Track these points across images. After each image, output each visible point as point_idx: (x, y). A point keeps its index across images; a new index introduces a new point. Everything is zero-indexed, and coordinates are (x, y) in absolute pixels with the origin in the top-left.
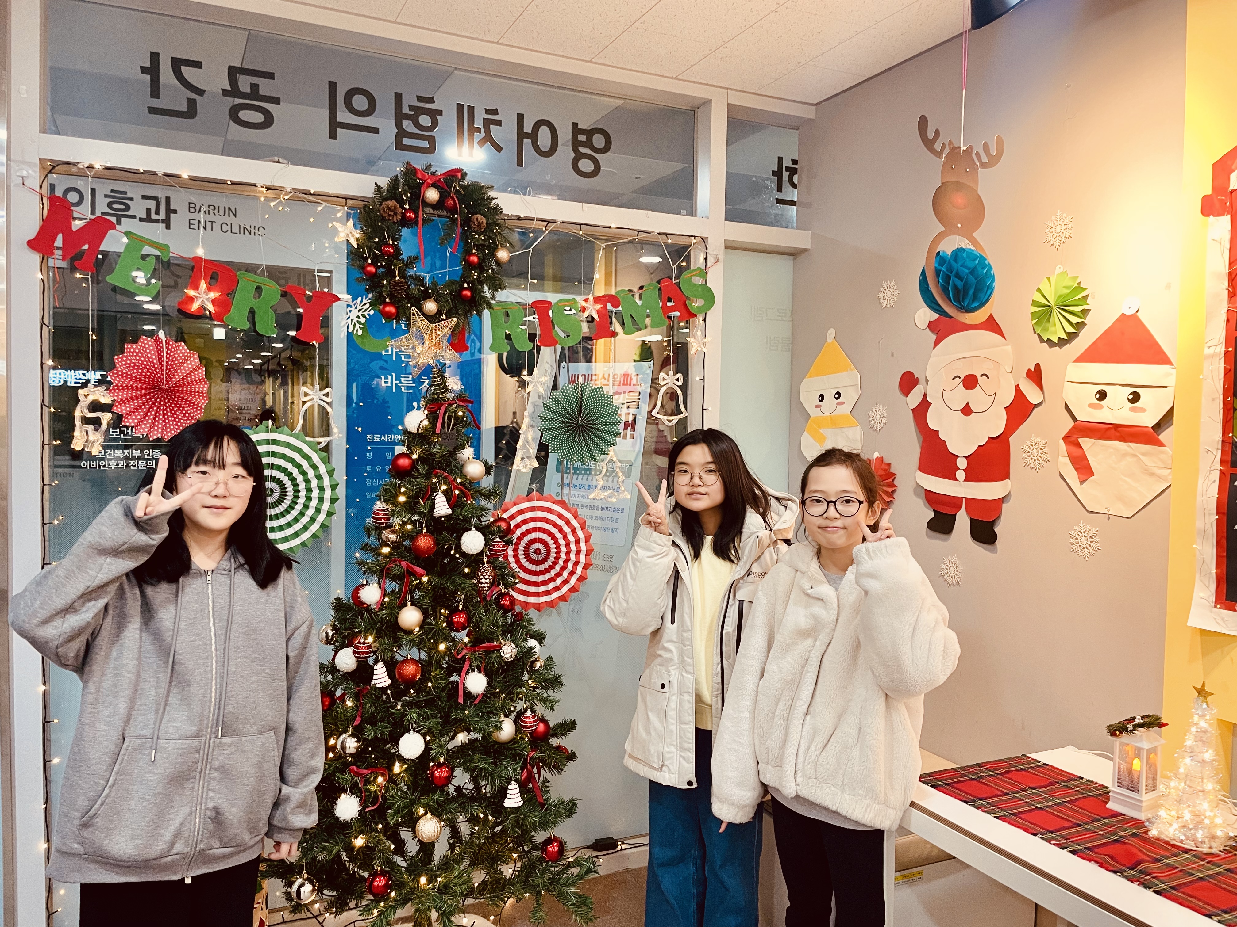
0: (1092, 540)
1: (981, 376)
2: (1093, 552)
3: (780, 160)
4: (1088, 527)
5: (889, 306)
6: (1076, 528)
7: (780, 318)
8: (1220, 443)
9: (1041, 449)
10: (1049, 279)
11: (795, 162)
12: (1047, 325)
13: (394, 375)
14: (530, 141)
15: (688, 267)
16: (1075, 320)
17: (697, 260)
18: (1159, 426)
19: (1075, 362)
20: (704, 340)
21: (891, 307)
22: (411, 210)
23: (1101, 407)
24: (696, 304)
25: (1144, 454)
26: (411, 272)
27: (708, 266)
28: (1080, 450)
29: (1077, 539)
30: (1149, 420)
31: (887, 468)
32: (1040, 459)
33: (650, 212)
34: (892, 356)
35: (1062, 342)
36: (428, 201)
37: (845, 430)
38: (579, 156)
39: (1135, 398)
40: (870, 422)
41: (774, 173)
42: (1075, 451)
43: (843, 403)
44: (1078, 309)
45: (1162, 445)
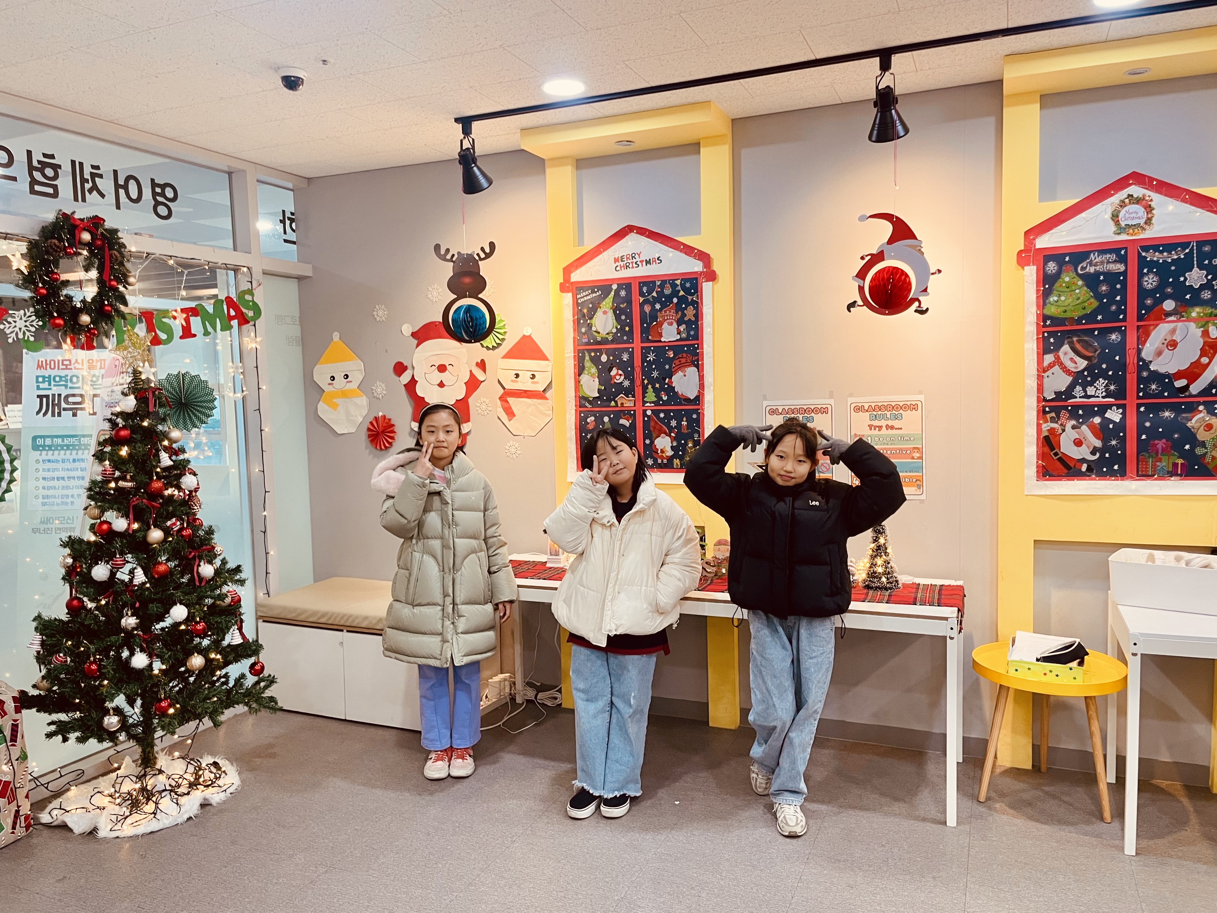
0: (517, 450)
1: (449, 365)
2: (518, 456)
3: (284, 212)
4: (515, 443)
5: (381, 320)
6: (508, 444)
7: (291, 323)
8: (575, 397)
9: (486, 404)
11: (292, 214)
14: (123, 191)
16: (501, 337)
18: (544, 390)
19: (502, 358)
21: (383, 321)
23: (517, 382)
24: (249, 314)
25: (539, 404)
28: (507, 404)
29: (509, 450)
30: (540, 387)
31: (388, 421)
32: (487, 410)
34: (387, 352)
35: (494, 348)
36: (83, 241)
37: (353, 399)
38: (157, 204)
39: (533, 376)
40: (374, 393)
41: (281, 221)
42: (505, 405)
43: (351, 382)
44: (502, 331)
45: (546, 399)
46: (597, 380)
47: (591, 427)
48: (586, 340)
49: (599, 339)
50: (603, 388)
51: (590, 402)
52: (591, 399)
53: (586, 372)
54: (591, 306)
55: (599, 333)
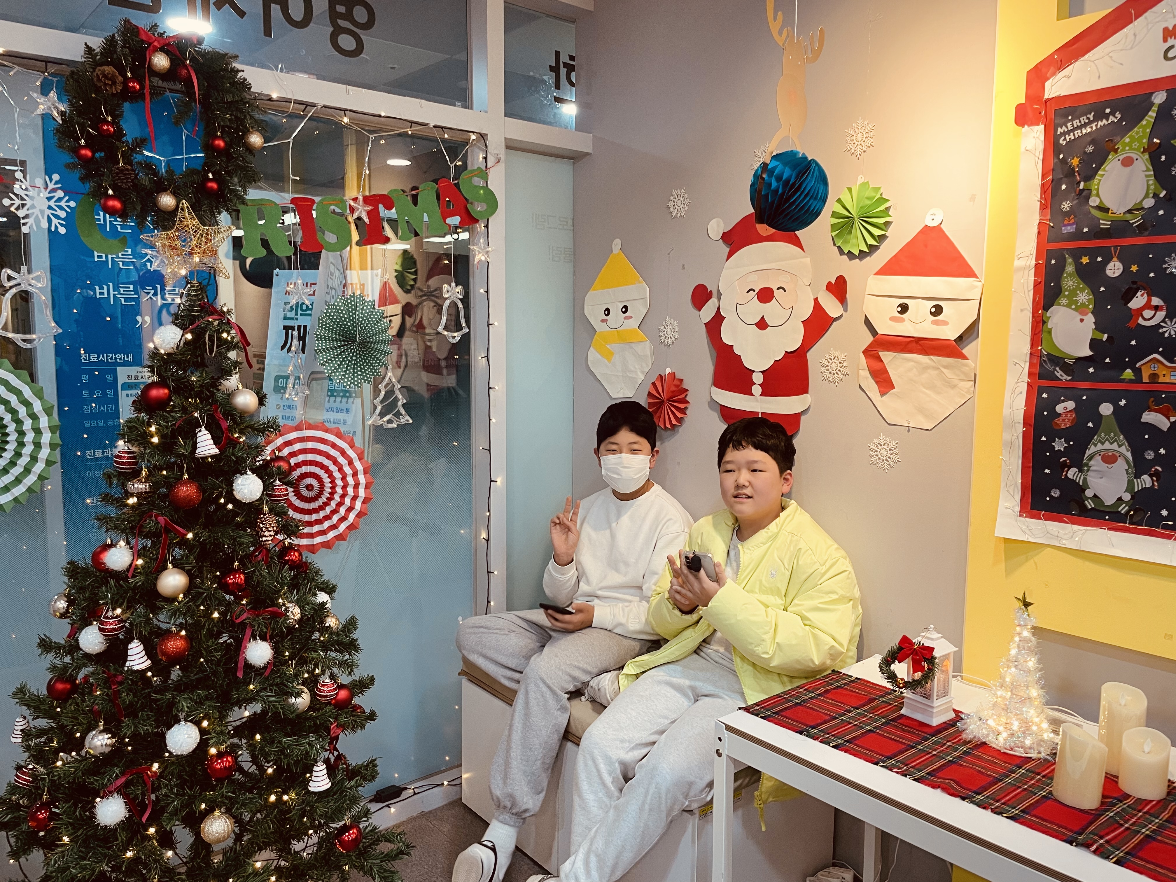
0: (892, 452)
1: (778, 289)
2: (893, 464)
3: (557, 54)
4: (888, 439)
5: (679, 215)
6: (876, 441)
7: (561, 227)
8: (1028, 355)
9: (840, 363)
10: (850, 190)
11: (572, 58)
12: (849, 237)
13: (111, 284)
14: (278, 7)
15: (465, 166)
16: (877, 232)
17: (477, 159)
18: (960, 338)
19: (875, 274)
20: (487, 250)
21: (681, 216)
22: (133, 79)
23: (903, 320)
24: (478, 208)
25: (945, 367)
26: (137, 158)
27: (489, 166)
28: (880, 364)
29: (876, 451)
30: (951, 333)
31: (678, 383)
32: (839, 373)
33: (423, 101)
34: (684, 268)
35: (862, 255)
36: (156, 69)
37: (633, 345)
38: (337, 31)
39: (938, 311)
40: (660, 336)
41: (552, 69)
42: (876, 365)
43: (631, 317)
44: (881, 221)
45: (964, 357)
46: (1090, 319)
47: (1064, 424)
48: (1071, 229)
49: (1105, 224)
50: (1106, 336)
51: (1066, 368)
52: (1071, 361)
53: (1064, 301)
54: (1090, 149)
55: (1106, 210)
